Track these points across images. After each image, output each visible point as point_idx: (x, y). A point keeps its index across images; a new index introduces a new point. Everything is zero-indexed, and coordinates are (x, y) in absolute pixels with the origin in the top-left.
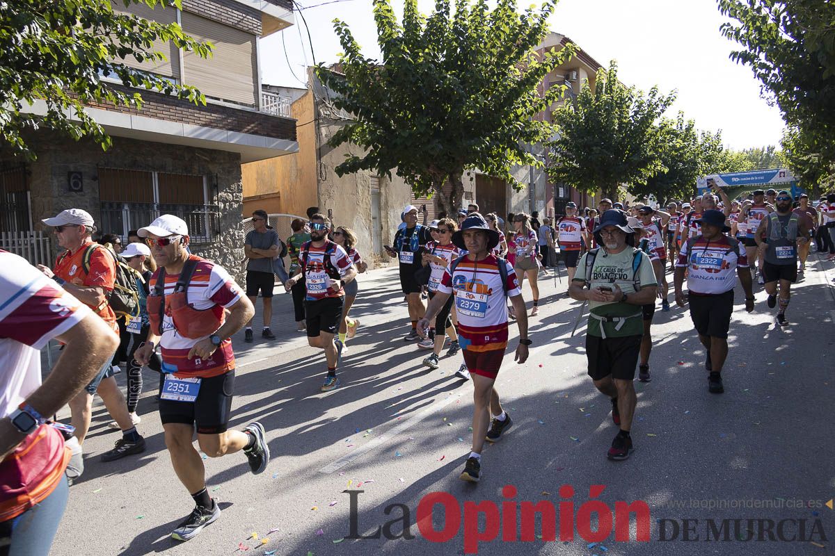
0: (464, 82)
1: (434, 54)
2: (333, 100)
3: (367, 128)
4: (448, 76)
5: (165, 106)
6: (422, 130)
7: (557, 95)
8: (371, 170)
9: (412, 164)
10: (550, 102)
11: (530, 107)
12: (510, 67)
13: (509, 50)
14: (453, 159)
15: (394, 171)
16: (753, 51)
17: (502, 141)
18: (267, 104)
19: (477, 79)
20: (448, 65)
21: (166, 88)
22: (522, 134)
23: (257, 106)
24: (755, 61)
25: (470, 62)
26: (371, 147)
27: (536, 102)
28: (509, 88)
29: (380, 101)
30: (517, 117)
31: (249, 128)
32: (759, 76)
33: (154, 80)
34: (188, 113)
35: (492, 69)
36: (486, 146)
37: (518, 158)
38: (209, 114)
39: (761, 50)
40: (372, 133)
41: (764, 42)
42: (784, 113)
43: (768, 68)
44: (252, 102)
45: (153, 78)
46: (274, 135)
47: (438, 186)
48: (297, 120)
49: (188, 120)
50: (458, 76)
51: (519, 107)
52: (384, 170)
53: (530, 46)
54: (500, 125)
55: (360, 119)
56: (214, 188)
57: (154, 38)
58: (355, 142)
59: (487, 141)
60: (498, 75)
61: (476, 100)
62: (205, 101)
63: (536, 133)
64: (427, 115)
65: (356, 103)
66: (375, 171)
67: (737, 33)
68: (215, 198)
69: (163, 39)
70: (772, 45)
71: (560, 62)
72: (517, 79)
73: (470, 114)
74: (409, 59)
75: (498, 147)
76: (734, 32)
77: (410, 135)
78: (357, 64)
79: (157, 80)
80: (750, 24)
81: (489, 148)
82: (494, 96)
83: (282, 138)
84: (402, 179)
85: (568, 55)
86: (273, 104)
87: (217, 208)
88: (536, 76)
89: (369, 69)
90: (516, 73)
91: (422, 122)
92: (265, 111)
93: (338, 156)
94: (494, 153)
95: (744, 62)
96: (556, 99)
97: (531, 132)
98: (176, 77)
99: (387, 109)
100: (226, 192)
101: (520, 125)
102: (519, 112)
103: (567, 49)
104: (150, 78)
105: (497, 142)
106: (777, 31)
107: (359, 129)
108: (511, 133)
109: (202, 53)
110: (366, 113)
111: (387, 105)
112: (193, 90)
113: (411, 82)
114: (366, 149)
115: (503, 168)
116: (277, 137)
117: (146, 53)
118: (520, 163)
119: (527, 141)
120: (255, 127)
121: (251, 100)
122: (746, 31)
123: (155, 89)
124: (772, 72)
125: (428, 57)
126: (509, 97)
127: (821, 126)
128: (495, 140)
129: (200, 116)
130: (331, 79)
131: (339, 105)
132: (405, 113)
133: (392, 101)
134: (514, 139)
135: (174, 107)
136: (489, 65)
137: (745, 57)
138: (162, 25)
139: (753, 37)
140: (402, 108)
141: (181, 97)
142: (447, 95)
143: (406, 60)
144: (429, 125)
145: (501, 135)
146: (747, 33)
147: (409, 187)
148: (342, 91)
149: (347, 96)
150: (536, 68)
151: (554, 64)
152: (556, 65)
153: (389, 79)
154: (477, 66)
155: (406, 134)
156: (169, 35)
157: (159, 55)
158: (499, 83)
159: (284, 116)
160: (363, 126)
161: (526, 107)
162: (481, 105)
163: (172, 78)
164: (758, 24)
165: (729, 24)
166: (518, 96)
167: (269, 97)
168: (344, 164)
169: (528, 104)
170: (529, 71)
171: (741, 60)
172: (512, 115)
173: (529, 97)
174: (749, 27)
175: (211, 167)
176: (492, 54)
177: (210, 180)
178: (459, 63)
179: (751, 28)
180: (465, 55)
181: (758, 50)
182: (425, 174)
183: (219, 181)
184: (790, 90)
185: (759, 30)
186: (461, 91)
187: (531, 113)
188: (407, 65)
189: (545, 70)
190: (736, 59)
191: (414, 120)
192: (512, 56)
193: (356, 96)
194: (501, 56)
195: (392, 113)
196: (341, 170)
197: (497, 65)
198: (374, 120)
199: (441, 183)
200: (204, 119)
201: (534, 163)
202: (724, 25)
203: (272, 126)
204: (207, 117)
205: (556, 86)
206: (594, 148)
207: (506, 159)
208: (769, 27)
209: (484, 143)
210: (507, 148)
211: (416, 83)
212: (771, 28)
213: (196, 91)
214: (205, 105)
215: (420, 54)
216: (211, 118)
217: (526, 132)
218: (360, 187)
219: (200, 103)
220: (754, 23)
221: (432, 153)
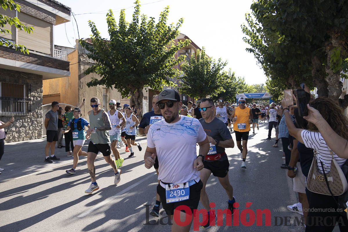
0: (144, 51)
1: (132, 38)
2: (87, 54)
3: (102, 67)
4: (138, 48)
5: (7, 53)
6: (126, 70)
7: (182, 59)
8: (103, 85)
9: (121, 83)
10: (179, 62)
11: (171, 63)
12: (164, 46)
13: (163, 40)
14: (139, 82)
15: (113, 86)
16: (254, 48)
17: (160, 76)
18: (56, 54)
19: (150, 50)
20: (138, 43)
21: (10, 45)
22: (168, 74)
23: (52, 55)
24: (255, 52)
25: (147, 43)
26: (103, 76)
27: (174, 61)
28: (163, 55)
29: (108, 56)
30: (166, 67)
31: (48, 64)
32: (256, 58)
33: (4, 42)
34: (18, 56)
35: (156, 47)
36: (153, 78)
37: (166, 83)
38: (29, 57)
39: (256, 48)
40: (104, 70)
41: (257, 45)
42: (265, 72)
43: (259, 55)
44: (49, 53)
45: (4, 40)
46: (58, 68)
47: (133, 93)
48: (70, 62)
49: (18, 59)
50: (142, 48)
51: (167, 63)
52: (109, 85)
53: (172, 39)
54: (159, 69)
55: (99, 63)
56: (29, 90)
57: (6, 23)
58: (96, 73)
59: (154, 76)
60: (159, 49)
61: (149, 59)
62: (28, 52)
63: (174, 74)
64: (129, 63)
65: (97, 57)
66: (105, 86)
67: (249, 41)
68: (29, 95)
69: (10, 24)
70: (260, 47)
71: (184, 46)
72: (166, 51)
73: (147, 64)
74: (121, 40)
75: (158, 78)
76: (247, 41)
77: (121, 71)
78: (98, 40)
79: (6, 41)
80: (253, 38)
81: (154, 79)
82: (156, 58)
83: (63, 70)
84: (116, 90)
85: (187, 44)
86: (59, 54)
87: (30, 100)
88: (174, 51)
89: (103, 42)
90: (165, 49)
91: (126, 66)
92: (55, 58)
93: (88, 78)
94: (156, 81)
95: (251, 52)
96: (182, 61)
97: (172, 73)
98: (14, 40)
99: (111, 60)
100: (35, 92)
101: (167, 70)
102: (167, 65)
103: (186, 41)
104: (3, 41)
105: (158, 77)
106: (262, 42)
107: (98, 67)
108: (163, 73)
109: (28, 32)
110: (102, 61)
111: (111, 58)
112: (23, 47)
113: (122, 50)
114: (101, 76)
115: (160, 87)
116: (60, 69)
117: (1, 29)
118: (167, 85)
119: (170, 76)
120: (50, 64)
121: (49, 52)
122: (251, 41)
123: (4, 45)
124: (261, 57)
125: (129, 40)
126: (163, 58)
127: (277, 78)
128: (157, 75)
129: (24, 58)
130: (86, 45)
131: (89, 57)
132: (119, 62)
133: (113, 56)
134: (165, 75)
135: (12, 53)
136: (155, 45)
137: (251, 51)
138: (10, 18)
139: (254, 43)
140: (118, 59)
141: (17, 50)
142: (137, 56)
143: (120, 40)
144: (129, 68)
145: (159, 74)
146: (252, 41)
147: (120, 93)
148: (92, 51)
149: (93, 54)
150: (174, 48)
151: (181, 47)
152: (182, 47)
153: (113, 47)
154: (150, 45)
155: (119, 71)
156: (13, 22)
157: (8, 31)
158: (159, 53)
159: (64, 60)
160: (100, 67)
161: (170, 63)
162: (151, 61)
163: (11, 40)
164: (255, 39)
165: (246, 38)
166: (167, 58)
167: (57, 51)
168: (91, 82)
169: (170, 62)
170: (171, 49)
171: (249, 51)
172: (164, 66)
173: (171, 59)
174: (252, 39)
175: (28, 81)
176: (156, 41)
177: (27, 87)
178: (142, 43)
179: (253, 40)
180: (145, 40)
181: (255, 48)
182: (127, 88)
183: (31, 88)
184: (266, 63)
185: (255, 40)
186: (143, 55)
187: (172, 65)
188: (120, 42)
189: (177, 49)
190: (248, 51)
191: (123, 65)
192: (164, 42)
193: (97, 53)
194: (160, 42)
195: (113, 61)
196: (89, 85)
197: (158, 45)
198: (105, 64)
199: (134, 92)
200: (26, 60)
201: (173, 85)
202: (244, 37)
203: (58, 64)
204: (28, 58)
205: (182, 55)
206: (197, 81)
207: (162, 83)
208: (259, 40)
209: (152, 76)
210: (162, 79)
211: (124, 50)
212: (260, 40)
213: (24, 47)
214: (28, 54)
215: (126, 38)
216: (29, 59)
217: (170, 73)
218: (98, 93)
219: (26, 52)
220: (254, 38)
221: (130, 80)
